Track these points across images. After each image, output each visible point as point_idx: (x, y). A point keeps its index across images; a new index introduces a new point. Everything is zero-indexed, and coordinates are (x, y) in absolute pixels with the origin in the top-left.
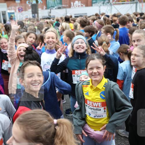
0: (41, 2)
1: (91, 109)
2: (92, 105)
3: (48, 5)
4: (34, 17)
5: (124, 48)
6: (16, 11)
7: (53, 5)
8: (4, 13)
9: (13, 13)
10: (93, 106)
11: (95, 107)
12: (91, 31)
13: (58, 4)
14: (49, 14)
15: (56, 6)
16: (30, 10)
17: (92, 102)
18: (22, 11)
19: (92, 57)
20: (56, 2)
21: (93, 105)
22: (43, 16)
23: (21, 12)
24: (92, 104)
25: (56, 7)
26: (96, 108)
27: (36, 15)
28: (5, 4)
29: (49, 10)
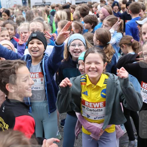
1: (91, 110)
5: (127, 39)
10: (94, 107)
11: (96, 107)
12: (93, 21)
17: (92, 103)
19: (92, 50)
21: (93, 106)
22: (36, 3)
24: (92, 105)
27: (27, 1)
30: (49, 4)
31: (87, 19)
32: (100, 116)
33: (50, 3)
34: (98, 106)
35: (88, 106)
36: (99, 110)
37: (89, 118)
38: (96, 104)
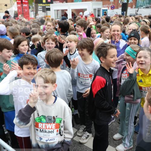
0: (131, 2)
3: (137, 5)
4: (123, 14)
6: (109, 9)
7: (141, 5)
8: (99, 10)
9: (107, 10)
13: (147, 3)
14: (136, 12)
15: (144, 5)
16: (121, 8)
18: (114, 9)
20: (145, 2)
22: (131, 14)
23: (112, 9)
25: (144, 7)
27: (125, 12)
28: (101, 3)
29: (137, 9)
33: (141, 14)
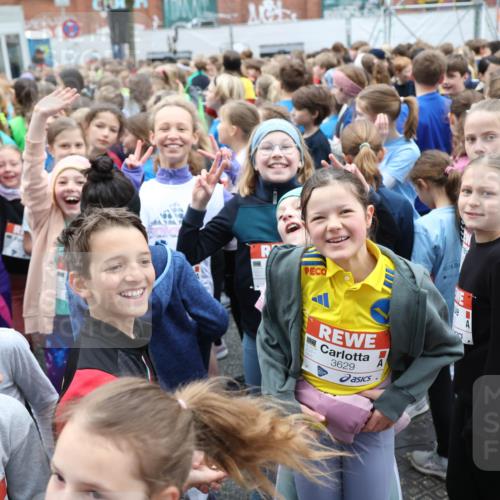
1: (334, 353)
2: (341, 343)
5: (435, 165)
7: (184, 16)
10: (344, 346)
11: (353, 347)
12: (319, 105)
14: (169, 46)
15: (196, 16)
17: (342, 333)
21: (344, 340)
22: (150, 53)
24: (341, 338)
25: (195, 21)
26: (352, 352)
29: (171, 32)
30: (187, 55)
31: (302, 98)
32: (357, 376)
33: (190, 53)
34: (358, 345)
35: (328, 339)
36: (360, 355)
37: (323, 377)
38: (355, 336)
